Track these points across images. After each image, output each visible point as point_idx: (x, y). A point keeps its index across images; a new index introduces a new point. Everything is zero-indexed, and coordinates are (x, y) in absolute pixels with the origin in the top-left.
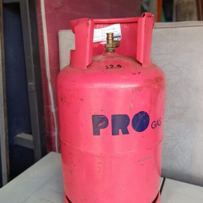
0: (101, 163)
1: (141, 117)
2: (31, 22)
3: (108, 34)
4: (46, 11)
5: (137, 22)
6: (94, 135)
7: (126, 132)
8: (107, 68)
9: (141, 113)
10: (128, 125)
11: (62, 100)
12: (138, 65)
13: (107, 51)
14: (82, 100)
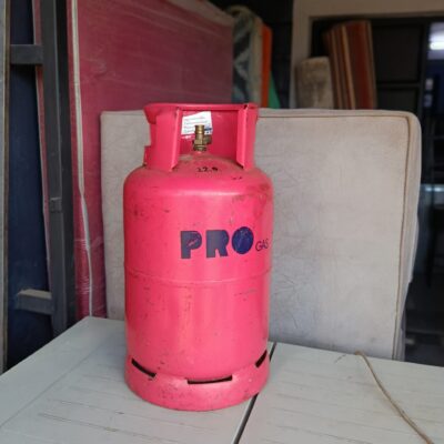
0: (190, 297)
1: (243, 234)
2: (61, 98)
3: (197, 127)
4: (81, 79)
5: (237, 111)
6: (183, 257)
7: (224, 253)
8: (200, 170)
9: (244, 228)
10: (227, 243)
11: (136, 213)
12: (238, 168)
13: (195, 149)
14: (167, 211)
